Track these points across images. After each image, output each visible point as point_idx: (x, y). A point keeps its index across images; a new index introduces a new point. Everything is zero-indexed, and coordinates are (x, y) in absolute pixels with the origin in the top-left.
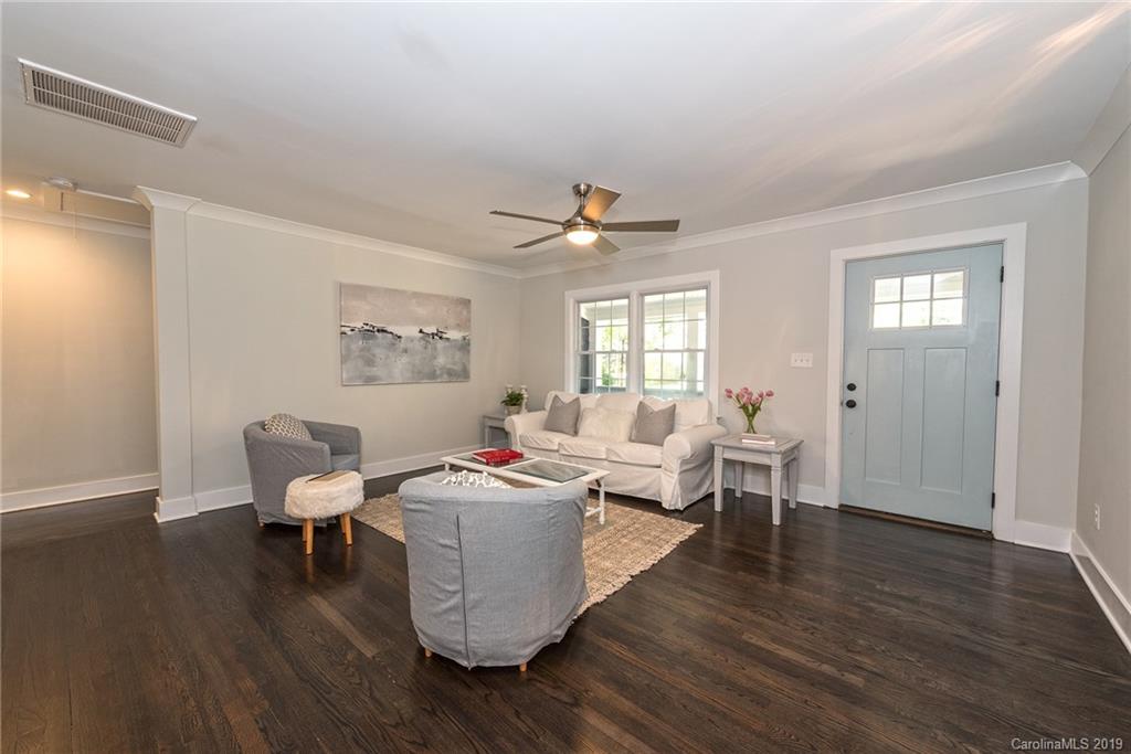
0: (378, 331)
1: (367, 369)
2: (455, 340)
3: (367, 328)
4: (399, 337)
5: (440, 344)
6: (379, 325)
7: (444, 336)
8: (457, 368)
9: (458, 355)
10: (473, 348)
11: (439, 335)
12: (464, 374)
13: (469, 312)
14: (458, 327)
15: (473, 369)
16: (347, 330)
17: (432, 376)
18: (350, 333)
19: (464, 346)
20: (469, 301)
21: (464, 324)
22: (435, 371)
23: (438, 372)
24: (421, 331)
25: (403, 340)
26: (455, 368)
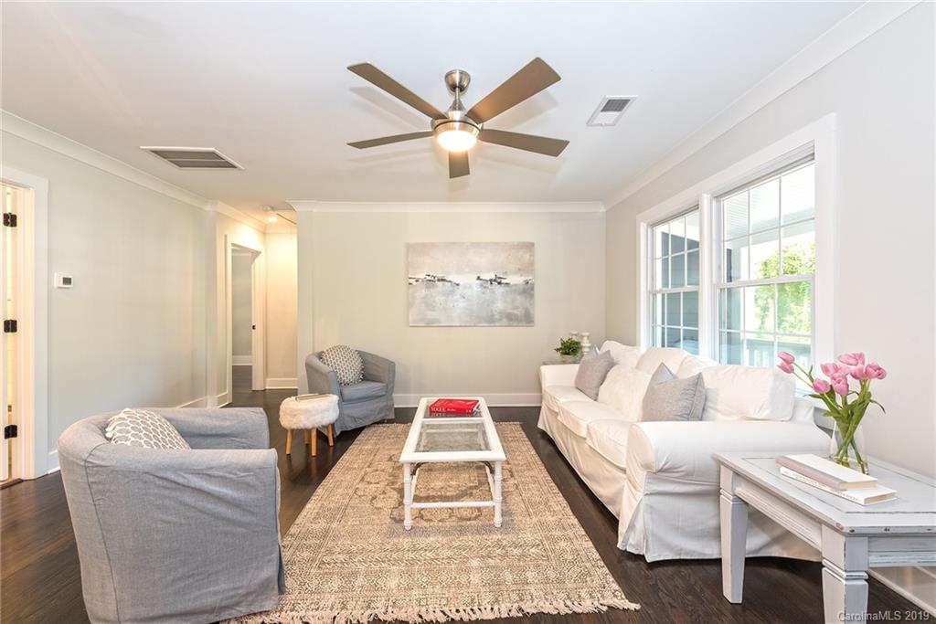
0: (438, 280)
1: (429, 313)
2: (516, 285)
3: (429, 278)
4: (458, 285)
5: (499, 290)
6: (440, 275)
7: (503, 281)
8: (519, 312)
9: (520, 299)
10: (537, 292)
11: (497, 281)
12: (528, 319)
13: (532, 255)
14: (520, 271)
15: (540, 313)
16: (411, 281)
17: (491, 320)
18: (415, 283)
19: (528, 290)
20: (533, 245)
21: (528, 268)
22: (493, 316)
23: (497, 317)
24: (479, 278)
25: (460, 287)
26: (515, 312)
